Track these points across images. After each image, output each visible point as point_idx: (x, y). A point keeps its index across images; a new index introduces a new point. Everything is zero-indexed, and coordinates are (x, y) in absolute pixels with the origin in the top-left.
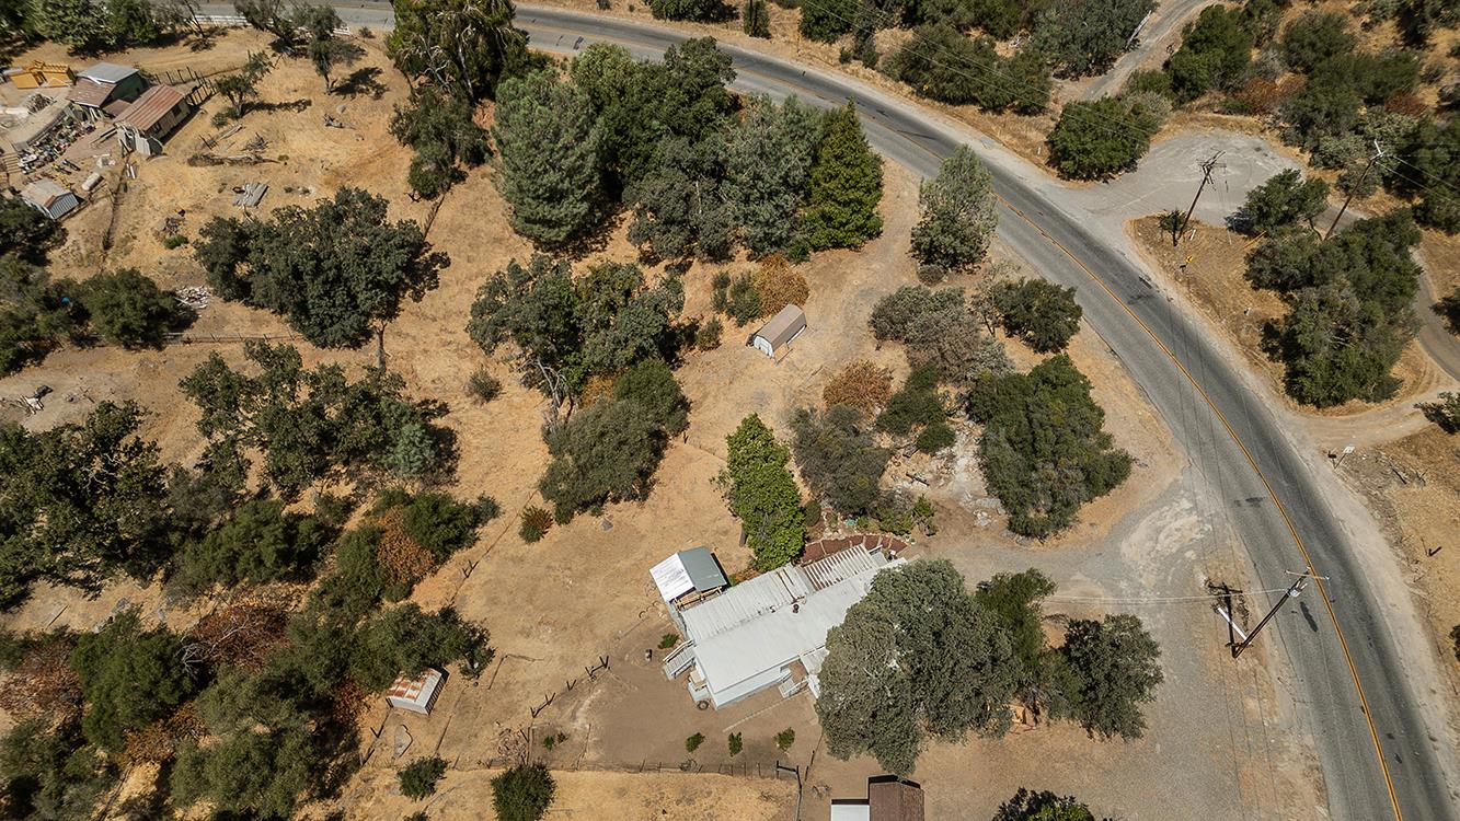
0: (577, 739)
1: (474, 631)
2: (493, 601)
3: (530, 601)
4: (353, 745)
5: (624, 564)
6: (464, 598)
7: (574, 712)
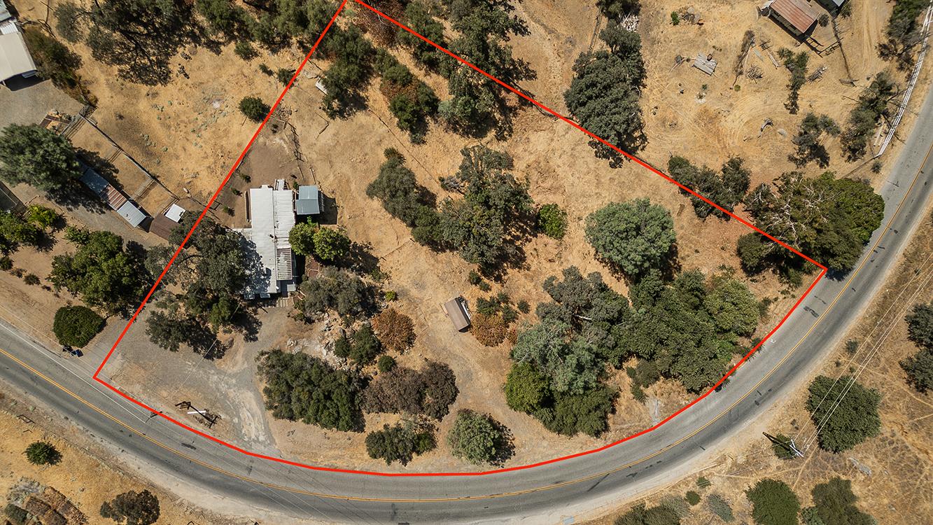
0: (272, 137)
1: (349, 115)
2: (362, 126)
3: (352, 141)
4: (318, 57)
5: (353, 186)
6: (369, 115)
7: (284, 140)
